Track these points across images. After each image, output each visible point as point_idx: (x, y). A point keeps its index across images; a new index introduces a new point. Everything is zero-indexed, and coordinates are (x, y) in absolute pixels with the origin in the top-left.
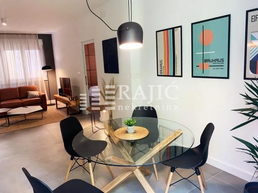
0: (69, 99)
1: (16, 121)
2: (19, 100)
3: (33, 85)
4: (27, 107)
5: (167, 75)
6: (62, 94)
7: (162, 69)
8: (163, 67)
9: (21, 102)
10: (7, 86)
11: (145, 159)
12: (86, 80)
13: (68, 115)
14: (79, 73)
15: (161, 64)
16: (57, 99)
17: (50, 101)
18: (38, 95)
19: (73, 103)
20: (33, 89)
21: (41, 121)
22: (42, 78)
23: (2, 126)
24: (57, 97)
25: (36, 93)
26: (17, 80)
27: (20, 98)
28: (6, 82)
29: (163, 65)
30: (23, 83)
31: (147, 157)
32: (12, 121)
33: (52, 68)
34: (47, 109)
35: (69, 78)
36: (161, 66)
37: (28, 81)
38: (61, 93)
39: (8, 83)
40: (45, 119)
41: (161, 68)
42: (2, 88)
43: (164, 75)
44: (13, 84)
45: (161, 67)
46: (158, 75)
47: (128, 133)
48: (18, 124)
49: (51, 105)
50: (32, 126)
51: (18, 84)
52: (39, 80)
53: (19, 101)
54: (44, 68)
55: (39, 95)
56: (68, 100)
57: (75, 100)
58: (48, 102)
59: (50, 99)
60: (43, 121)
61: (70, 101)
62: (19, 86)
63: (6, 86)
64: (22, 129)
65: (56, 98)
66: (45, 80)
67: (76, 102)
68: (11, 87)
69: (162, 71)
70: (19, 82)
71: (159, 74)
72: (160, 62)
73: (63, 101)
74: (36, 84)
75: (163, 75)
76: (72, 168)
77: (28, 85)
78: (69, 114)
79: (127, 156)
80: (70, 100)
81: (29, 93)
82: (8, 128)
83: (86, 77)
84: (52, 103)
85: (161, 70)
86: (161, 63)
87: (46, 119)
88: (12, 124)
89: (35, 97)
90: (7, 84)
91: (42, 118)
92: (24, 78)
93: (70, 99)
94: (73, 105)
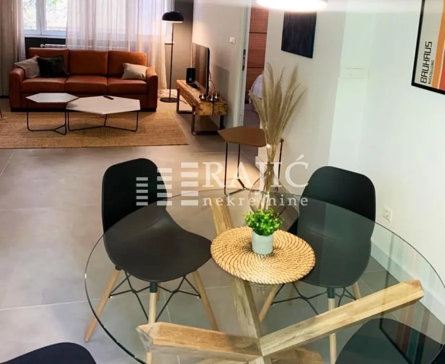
0: (200, 97)
1: (86, 124)
2: (104, 78)
3: (141, 51)
4: (113, 99)
5: (438, 88)
6: (191, 82)
7: (426, 69)
8: (432, 64)
9: (105, 85)
10: (89, 45)
11: (287, 338)
12: (244, 58)
13: (192, 133)
14: (232, 39)
15: (427, 54)
16: (180, 91)
17: (169, 90)
18: (143, 76)
19: (204, 109)
20: (137, 60)
21: (132, 134)
22: (160, 36)
23: (54, 130)
24: (180, 86)
25: (141, 70)
26: (109, 35)
27: (108, 76)
28: (87, 35)
29: (433, 57)
30: (120, 44)
31: (297, 334)
32: (77, 122)
33: (185, 20)
34: (157, 109)
35: (208, 49)
36: (426, 59)
37: (131, 40)
38: (190, 79)
39: (91, 39)
40: (141, 132)
41: (426, 65)
42: (79, 49)
43: (430, 86)
44: (101, 43)
45: (425, 62)
46: (414, 84)
47: (252, 251)
48: (84, 134)
49: (169, 100)
50: (107, 145)
51: (111, 44)
52: (155, 41)
53: (103, 82)
54: (167, 17)
55: (145, 76)
56: (198, 100)
57: (213, 102)
58: (164, 92)
59: (170, 87)
60: (137, 136)
61: (199, 102)
62: (111, 49)
63: (86, 45)
64: (87, 147)
65: (179, 88)
66: (166, 44)
67: (213, 107)
68: (96, 49)
69: (426, 75)
70: (113, 38)
71: (417, 81)
72: (427, 47)
73: (190, 99)
74: (146, 50)
75: (427, 85)
76: (116, 289)
77: (129, 50)
78: (195, 130)
79: (244, 309)
80: (202, 100)
81: (126, 66)
82: (63, 138)
83: (245, 51)
84: (171, 96)
85: (425, 72)
86: (429, 50)
87: (142, 134)
88: (72, 131)
89: (137, 77)
90: (89, 41)
91: (135, 129)
92: (124, 32)
93: (203, 98)
94: (204, 113)
